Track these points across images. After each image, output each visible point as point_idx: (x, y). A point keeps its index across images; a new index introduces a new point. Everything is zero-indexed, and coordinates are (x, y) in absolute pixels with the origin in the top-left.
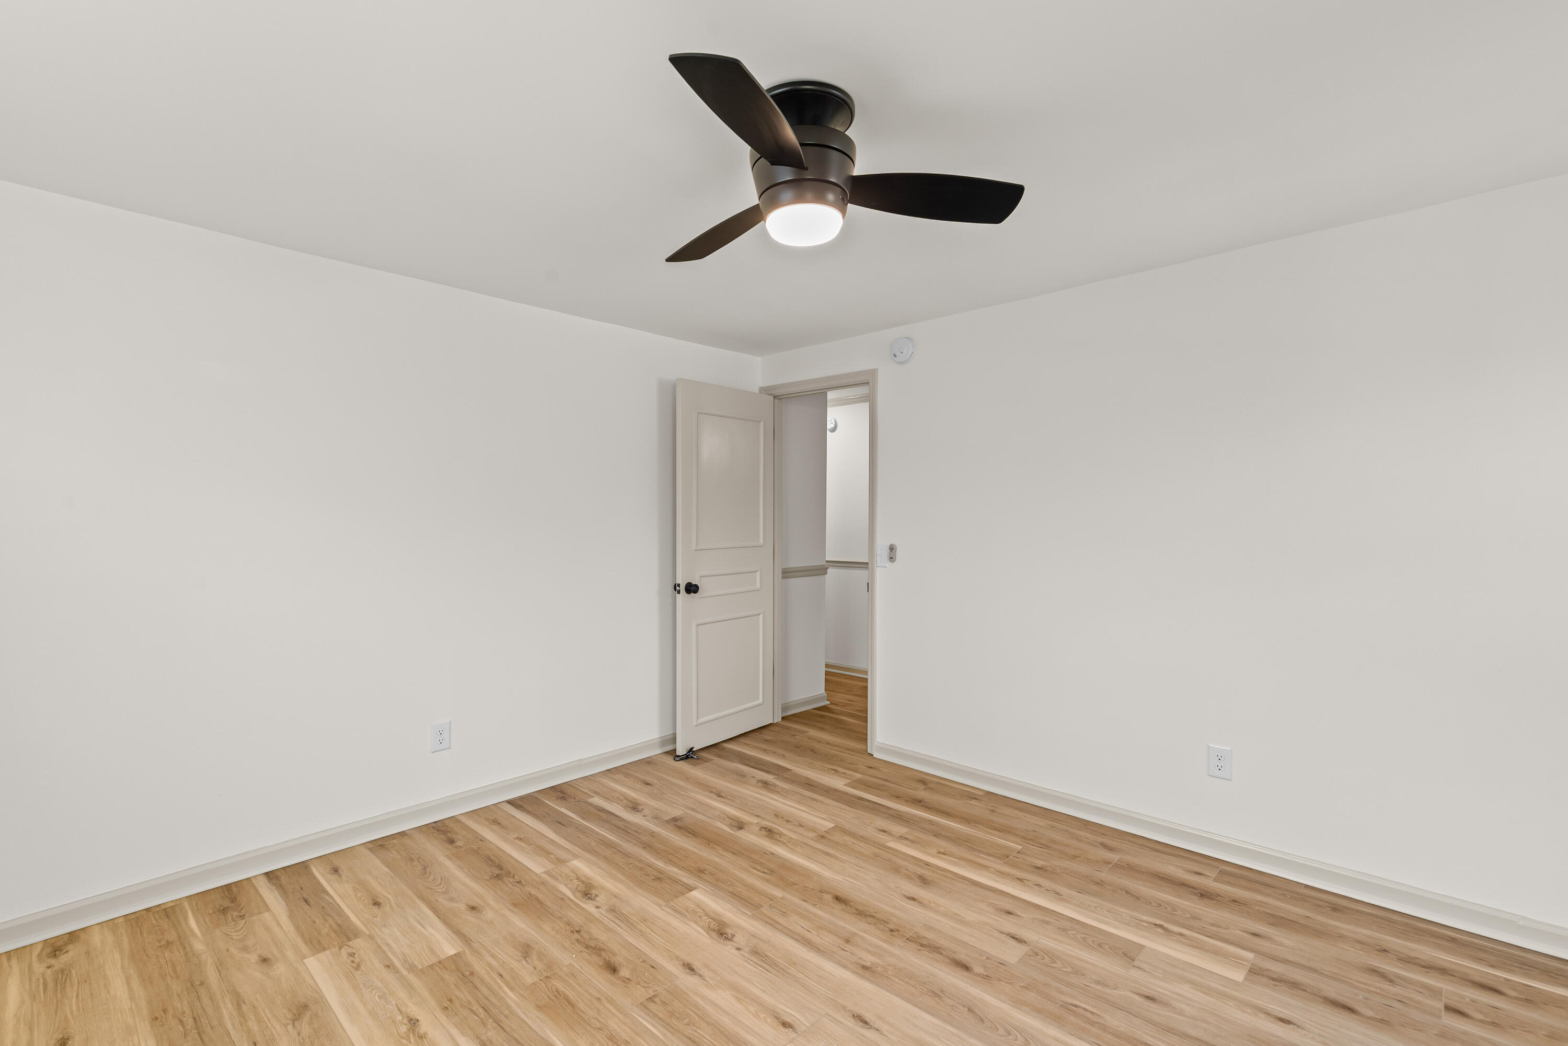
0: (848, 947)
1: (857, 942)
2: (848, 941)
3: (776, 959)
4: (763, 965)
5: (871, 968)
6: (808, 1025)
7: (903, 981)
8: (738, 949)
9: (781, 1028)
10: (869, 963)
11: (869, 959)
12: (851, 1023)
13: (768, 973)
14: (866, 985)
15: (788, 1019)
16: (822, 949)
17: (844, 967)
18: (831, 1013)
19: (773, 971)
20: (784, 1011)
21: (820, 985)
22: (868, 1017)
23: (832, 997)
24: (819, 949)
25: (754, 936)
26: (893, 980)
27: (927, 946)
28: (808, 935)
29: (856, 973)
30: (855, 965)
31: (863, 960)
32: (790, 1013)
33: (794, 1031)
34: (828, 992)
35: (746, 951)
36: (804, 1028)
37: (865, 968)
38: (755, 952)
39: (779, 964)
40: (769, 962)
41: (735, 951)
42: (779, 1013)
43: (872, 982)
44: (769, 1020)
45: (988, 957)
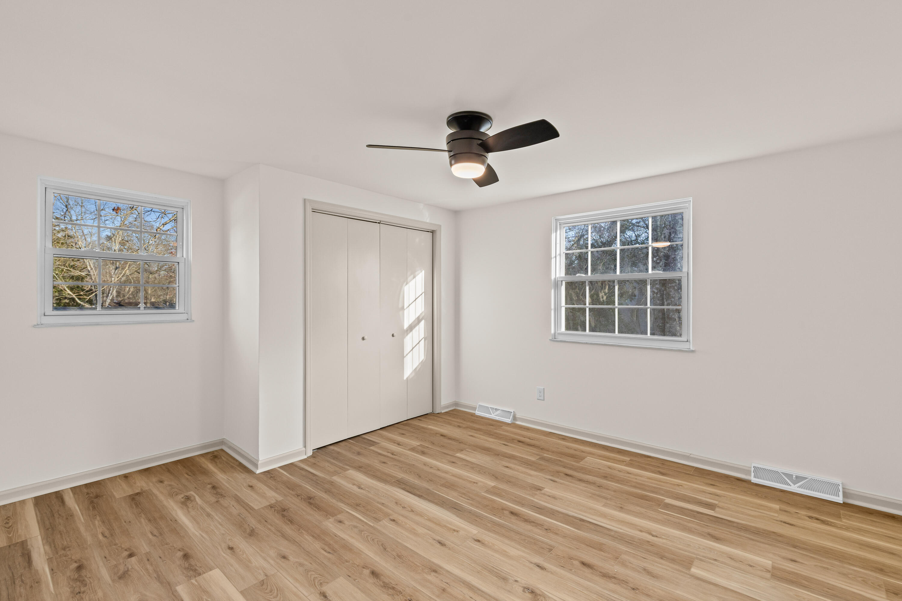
0: (444, 586)
1: (438, 590)
2: (444, 590)
3: (490, 575)
4: (497, 571)
5: (431, 571)
6: (468, 541)
7: (414, 564)
8: (516, 581)
9: (480, 540)
10: (432, 574)
11: (432, 577)
12: (447, 542)
13: (493, 566)
14: (437, 561)
15: (478, 543)
16: (461, 584)
17: (448, 571)
18: (456, 546)
19: (490, 567)
20: (480, 547)
21: (462, 560)
22: (438, 545)
23: (456, 554)
24: (463, 583)
25: (509, 591)
26: (420, 564)
27: (390, 588)
28: (471, 594)
29: (441, 568)
30: (441, 573)
31: (435, 576)
32: (477, 546)
33: (474, 538)
34: (458, 557)
35: (511, 580)
36: (469, 540)
37: (435, 571)
38: (505, 579)
39: (488, 572)
40: (494, 573)
41: (518, 579)
42: (482, 546)
43: (433, 562)
44: (486, 542)
45: (354, 580)
